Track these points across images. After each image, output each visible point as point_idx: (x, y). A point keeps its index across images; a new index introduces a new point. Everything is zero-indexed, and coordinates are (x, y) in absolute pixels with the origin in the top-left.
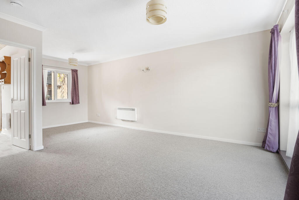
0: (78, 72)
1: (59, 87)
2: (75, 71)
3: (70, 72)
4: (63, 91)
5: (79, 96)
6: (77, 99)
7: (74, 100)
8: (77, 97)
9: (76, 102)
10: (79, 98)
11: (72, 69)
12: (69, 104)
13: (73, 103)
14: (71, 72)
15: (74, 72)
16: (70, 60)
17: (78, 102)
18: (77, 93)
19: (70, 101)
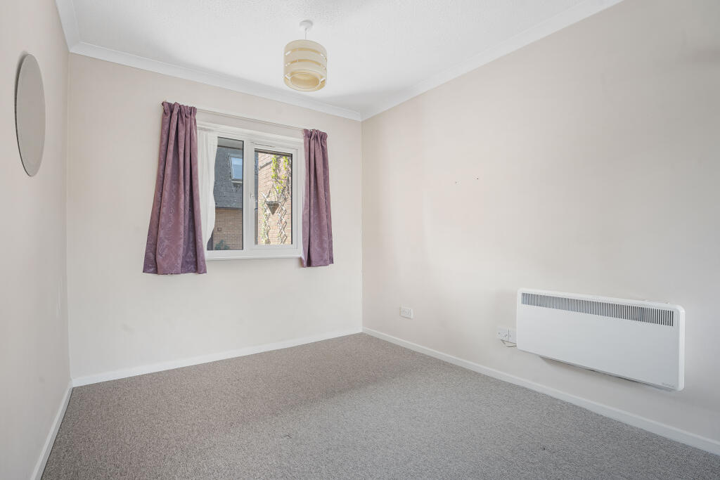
0: (328, 140)
1: (273, 207)
2: (316, 137)
3: (300, 141)
4: (284, 220)
5: (330, 235)
6: (326, 246)
7: (312, 249)
8: (326, 238)
9: (322, 256)
10: (331, 242)
11: (306, 131)
12: (295, 263)
13: (309, 264)
14: (302, 141)
15: (312, 142)
16: (294, 50)
17: (326, 257)
18: (325, 222)
19: (300, 252)
